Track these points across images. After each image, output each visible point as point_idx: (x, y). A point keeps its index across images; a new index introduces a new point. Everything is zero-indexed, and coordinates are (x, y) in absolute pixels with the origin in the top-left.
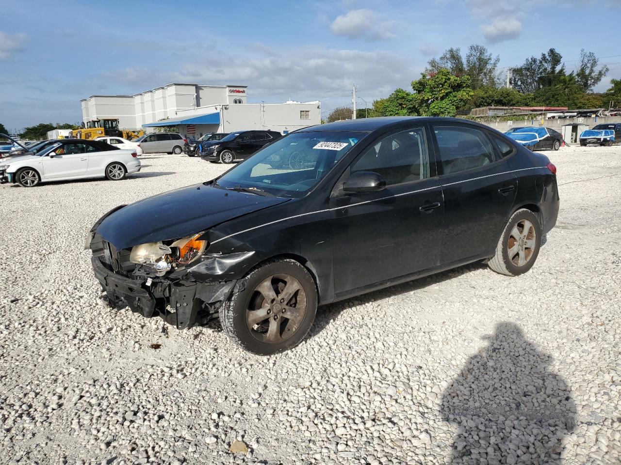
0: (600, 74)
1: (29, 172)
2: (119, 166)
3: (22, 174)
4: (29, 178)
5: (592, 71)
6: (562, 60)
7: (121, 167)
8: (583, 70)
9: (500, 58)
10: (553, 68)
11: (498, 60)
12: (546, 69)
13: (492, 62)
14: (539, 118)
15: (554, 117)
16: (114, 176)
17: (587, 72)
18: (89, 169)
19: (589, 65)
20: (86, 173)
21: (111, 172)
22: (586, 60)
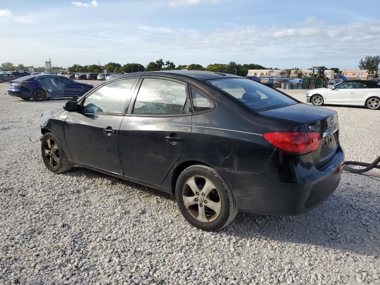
1: (318, 97)
2: (377, 99)
3: (314, 98)
4: (318, 100)
7: (379, 101)
16: (372, 106)
18: (354, 100)
20: (351, 102)
21: (370, 103)
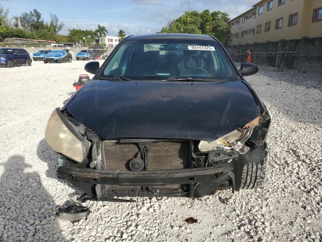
0: (61, 26)
5: (56, 24)
6: (42, 16)
8: (52, 23)
9: (9, 10)
10: (38, 20)
11: (8, 11)
12: (34, 20)
13: (5, 12)
14: (48, 46)
15: (56, 46)
17: (55, 24)
19: (55, 21)
22: (53, 18)
